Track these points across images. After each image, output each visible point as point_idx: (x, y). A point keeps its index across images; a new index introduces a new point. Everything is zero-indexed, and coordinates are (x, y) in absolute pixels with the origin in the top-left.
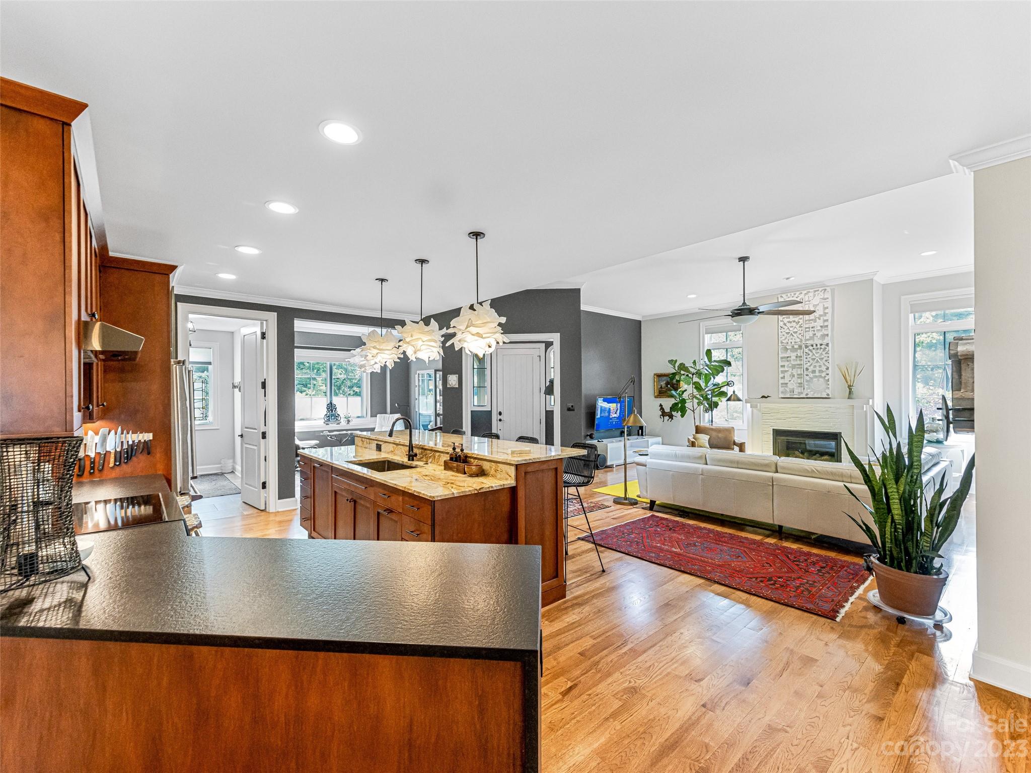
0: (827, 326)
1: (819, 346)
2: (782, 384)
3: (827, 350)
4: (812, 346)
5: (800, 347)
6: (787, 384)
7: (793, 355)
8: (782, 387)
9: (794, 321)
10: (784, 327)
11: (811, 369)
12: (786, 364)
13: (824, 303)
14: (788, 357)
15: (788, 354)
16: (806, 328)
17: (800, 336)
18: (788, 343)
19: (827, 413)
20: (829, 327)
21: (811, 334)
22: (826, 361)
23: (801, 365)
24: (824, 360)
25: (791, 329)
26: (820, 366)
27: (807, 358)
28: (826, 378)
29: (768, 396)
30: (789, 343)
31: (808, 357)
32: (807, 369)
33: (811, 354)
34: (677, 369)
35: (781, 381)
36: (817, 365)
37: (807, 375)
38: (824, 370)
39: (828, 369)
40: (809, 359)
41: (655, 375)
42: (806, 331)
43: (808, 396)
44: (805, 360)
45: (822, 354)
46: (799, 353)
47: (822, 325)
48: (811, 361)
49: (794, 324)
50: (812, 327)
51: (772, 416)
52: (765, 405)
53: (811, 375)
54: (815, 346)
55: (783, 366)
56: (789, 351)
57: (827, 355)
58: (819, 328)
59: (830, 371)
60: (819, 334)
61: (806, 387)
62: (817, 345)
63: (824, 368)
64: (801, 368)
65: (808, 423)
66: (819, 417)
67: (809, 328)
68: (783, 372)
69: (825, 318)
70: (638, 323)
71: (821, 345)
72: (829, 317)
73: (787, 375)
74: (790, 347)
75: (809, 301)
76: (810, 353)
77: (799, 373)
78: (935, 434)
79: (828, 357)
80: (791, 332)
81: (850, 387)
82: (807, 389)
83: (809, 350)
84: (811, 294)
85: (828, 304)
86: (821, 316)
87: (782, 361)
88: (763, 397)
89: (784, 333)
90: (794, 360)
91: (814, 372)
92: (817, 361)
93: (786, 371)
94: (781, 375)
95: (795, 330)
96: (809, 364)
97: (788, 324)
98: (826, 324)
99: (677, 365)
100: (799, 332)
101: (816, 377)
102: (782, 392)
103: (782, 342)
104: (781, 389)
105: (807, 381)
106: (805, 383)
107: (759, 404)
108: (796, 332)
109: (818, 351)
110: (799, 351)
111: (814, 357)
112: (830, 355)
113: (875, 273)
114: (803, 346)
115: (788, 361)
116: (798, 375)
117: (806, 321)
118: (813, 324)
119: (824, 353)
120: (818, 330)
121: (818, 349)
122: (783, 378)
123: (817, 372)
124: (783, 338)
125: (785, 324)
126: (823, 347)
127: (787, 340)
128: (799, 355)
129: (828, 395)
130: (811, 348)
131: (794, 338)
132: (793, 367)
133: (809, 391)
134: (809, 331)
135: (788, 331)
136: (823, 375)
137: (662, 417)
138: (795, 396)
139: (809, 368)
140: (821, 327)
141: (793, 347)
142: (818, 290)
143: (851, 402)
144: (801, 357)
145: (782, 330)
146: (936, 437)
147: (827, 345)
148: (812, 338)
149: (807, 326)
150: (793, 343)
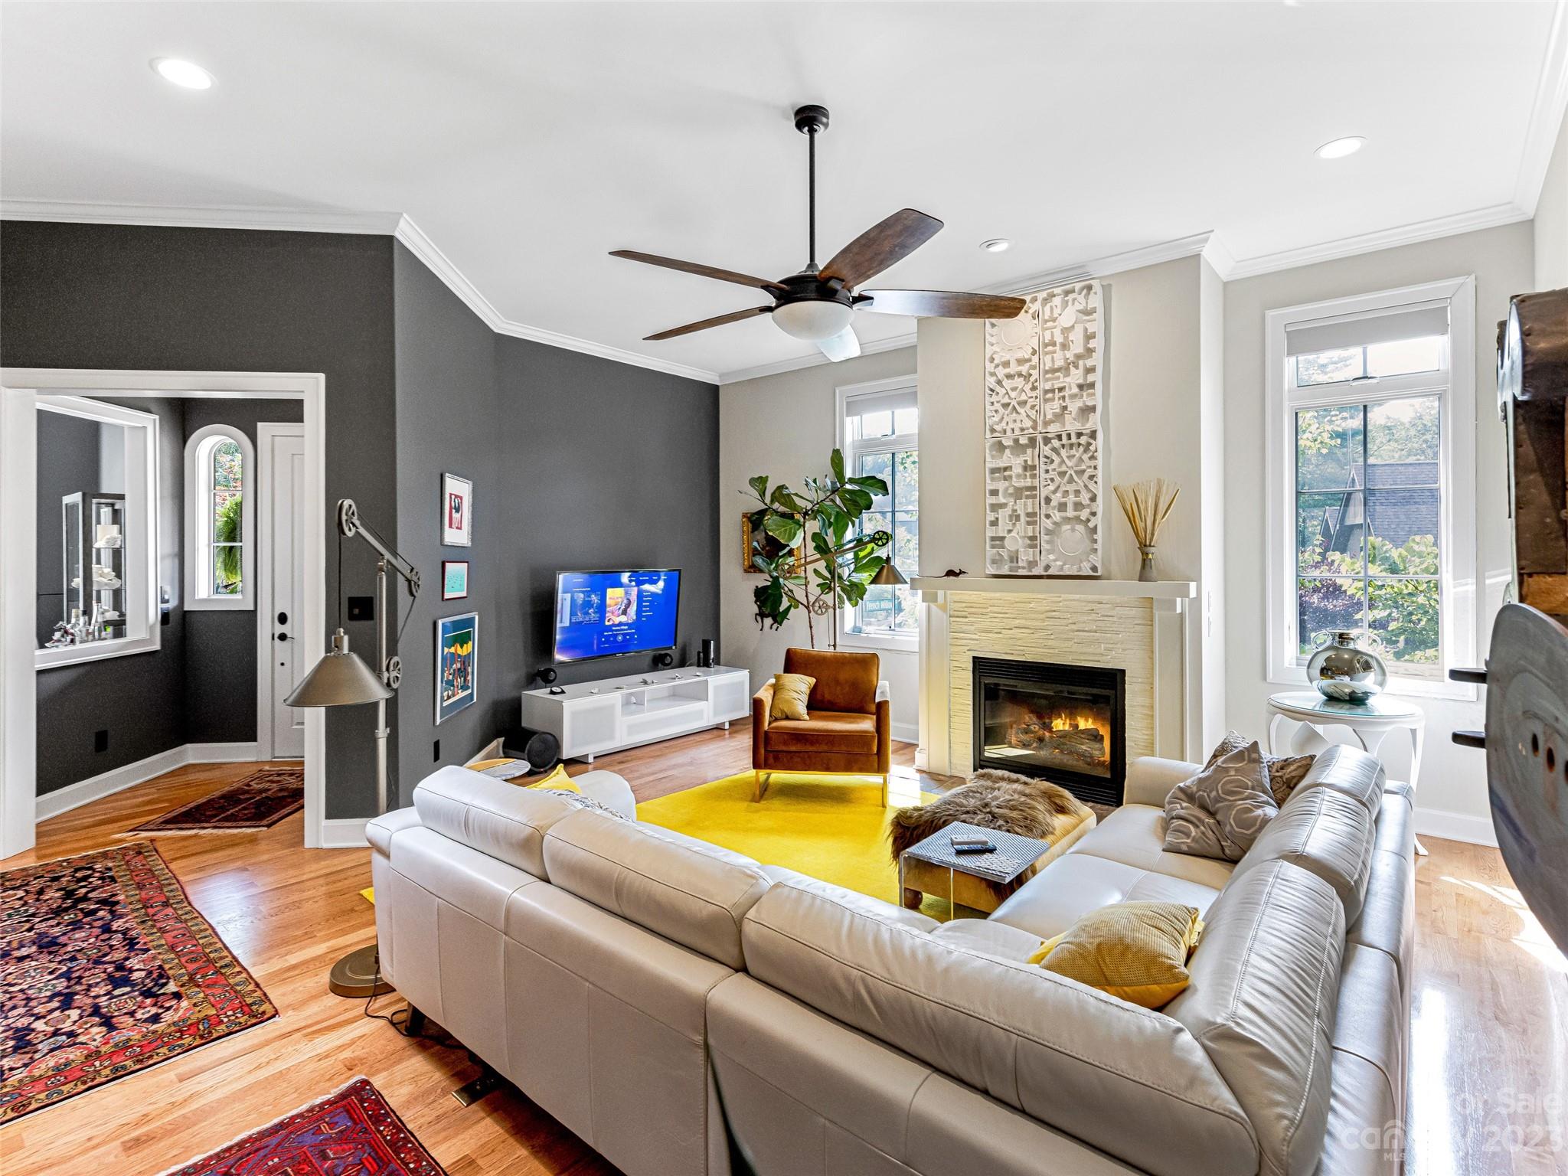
0: (1092, 385)
1: (1074, 440)
2: (993, 539)
3: (1092, 448)
4: (1059, 437)
5: (1032, 441)
6: (1002, 539)
7: (1016, 463)
8: (993, 547)
9: (1020, 375)
10: (998, 389)
11: (1056, 499)
12: (1001, 486)
13: (1088, 325)
14: (1006, 469)
15: (1007, 459)
16: (1046, 392)
17: (1032, 414)
18: (1005, 432)
19: (1094, 616)
20: (1099, 386)
21: (1055, 406)
22: (1091, 477)
23: (1034, 488)
24: (1086, 475)
25: (1013, 394)
26: (1077, 492)
27: (1047, 471)
28: (1091, 525)
29: (961, 572)
30: (1009, 433)
31: (1050, 468)
32: (1048, 500)
33: (1057, 460)
34: (768, 499)
35: (991, 532)
36: (1071, 488)
37: (1048, 516)
38: (1086, 502)
39: (1093, 499)
40: (1052, 474)
41: (744, 516)
42: (1046, 401)
43: (1050, 572)
44: (1043, 475)
45: (1081, 460)
46: (1029, 456)
47: (1081, 381)
48: (1058, 479)
49: (1019, 382)
50: (1061, 389)
51: (972, 624)
52: (955, 594)
53: (1057, 516)
54: (1065, 440)
55: (995, 493)
56: (1007, 451)
57: (1092, 463)
58: (1075, 390)
59: (1099, 506)
60: (1074, 406)
61: (1045, 547)
62: (1069, 436)
63: (1085, 498)
64: (1034, 497)
65: (1050, 643)
66: (1074, 627)
67: (1052, 391)
68: (995, 507)
69: (1089, 363)
70: (713, 391)
71: (1079, 435)
72: (1096, 360)
73: (1003, 515)
74: (1011, 443)
75: (1054, 320)
76: (1054, 457)
77: (1030, 510)
78: (1347, 679)
79: (1095, 468)
80: (1014, 403)
81: (1144, 547)
82: (1049, 552)
83: (1054, 449)
84: (1057, 301)
85: (1096, 326)
86: (1078, 357)
87: (993, 480)
88: (950, 573)
89: (998, 406)
90: (1018, 476)
91: (1062, 507)
92: (1071, 480)
93: (1003, 506)
94: (991, 517)
95: (1023, 397)
96: (1052, 488)
97: (1006, 383)
98: (1091, 378)
99: (771, 488)
100: (1031, 402)
101: (1067, 520)
102: (994, 562)
103: (993, 431)
104: (991, 552)
105: (1049, 532)
106: (1044, 538)
107: (940, 593)
108: (1023, 403)
109: (1073, 452)
110: (1029, 451)
111: (1064, 468)
112: (1100, 462)
113: (1204, 237)
114: (1039, 438)
115: (1005, 478)
116: (1028, 515)
117: (1047, 372)
118: (1061, 380)
119: (1085, 457)
120: (1073, 396)
121: (1071, 446)
122: (995, 523)
123: (1070, 507)
124: (996, 419)
125: (999, 382)
126: (1083, 440)
127: (1004, 424)
128: (1030, 463)
129: (1094, 569)
130: (1056, 443)
131: (1018, 418)
132: (1018, 493)
133: (1052, 557)
134: (1053, 399)
135: (1006, 400)
136: (1084, 514)
137: (759, 618)
138: (1021, 572)
139: (1053, 497)
140: (1081, 387)
141: (1016, 441)
142: (1073, 291)
143: (1148, 588)
144: (1034, 467)
145: (994, 398)
146: (1347, 686)
147: (1093, 435)
148: (1059, 417)
149: (1048, 386)
150: (1017, 432)
